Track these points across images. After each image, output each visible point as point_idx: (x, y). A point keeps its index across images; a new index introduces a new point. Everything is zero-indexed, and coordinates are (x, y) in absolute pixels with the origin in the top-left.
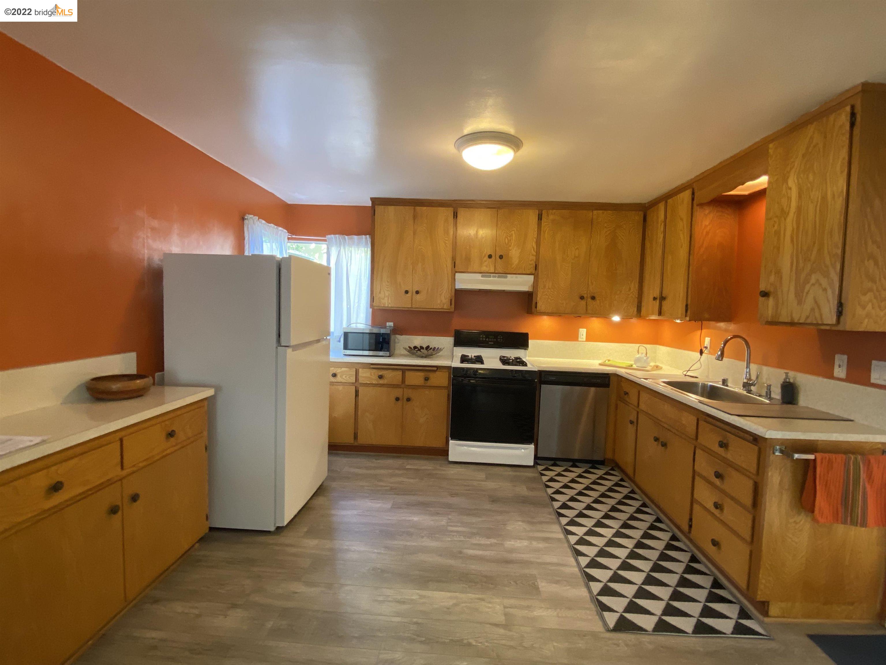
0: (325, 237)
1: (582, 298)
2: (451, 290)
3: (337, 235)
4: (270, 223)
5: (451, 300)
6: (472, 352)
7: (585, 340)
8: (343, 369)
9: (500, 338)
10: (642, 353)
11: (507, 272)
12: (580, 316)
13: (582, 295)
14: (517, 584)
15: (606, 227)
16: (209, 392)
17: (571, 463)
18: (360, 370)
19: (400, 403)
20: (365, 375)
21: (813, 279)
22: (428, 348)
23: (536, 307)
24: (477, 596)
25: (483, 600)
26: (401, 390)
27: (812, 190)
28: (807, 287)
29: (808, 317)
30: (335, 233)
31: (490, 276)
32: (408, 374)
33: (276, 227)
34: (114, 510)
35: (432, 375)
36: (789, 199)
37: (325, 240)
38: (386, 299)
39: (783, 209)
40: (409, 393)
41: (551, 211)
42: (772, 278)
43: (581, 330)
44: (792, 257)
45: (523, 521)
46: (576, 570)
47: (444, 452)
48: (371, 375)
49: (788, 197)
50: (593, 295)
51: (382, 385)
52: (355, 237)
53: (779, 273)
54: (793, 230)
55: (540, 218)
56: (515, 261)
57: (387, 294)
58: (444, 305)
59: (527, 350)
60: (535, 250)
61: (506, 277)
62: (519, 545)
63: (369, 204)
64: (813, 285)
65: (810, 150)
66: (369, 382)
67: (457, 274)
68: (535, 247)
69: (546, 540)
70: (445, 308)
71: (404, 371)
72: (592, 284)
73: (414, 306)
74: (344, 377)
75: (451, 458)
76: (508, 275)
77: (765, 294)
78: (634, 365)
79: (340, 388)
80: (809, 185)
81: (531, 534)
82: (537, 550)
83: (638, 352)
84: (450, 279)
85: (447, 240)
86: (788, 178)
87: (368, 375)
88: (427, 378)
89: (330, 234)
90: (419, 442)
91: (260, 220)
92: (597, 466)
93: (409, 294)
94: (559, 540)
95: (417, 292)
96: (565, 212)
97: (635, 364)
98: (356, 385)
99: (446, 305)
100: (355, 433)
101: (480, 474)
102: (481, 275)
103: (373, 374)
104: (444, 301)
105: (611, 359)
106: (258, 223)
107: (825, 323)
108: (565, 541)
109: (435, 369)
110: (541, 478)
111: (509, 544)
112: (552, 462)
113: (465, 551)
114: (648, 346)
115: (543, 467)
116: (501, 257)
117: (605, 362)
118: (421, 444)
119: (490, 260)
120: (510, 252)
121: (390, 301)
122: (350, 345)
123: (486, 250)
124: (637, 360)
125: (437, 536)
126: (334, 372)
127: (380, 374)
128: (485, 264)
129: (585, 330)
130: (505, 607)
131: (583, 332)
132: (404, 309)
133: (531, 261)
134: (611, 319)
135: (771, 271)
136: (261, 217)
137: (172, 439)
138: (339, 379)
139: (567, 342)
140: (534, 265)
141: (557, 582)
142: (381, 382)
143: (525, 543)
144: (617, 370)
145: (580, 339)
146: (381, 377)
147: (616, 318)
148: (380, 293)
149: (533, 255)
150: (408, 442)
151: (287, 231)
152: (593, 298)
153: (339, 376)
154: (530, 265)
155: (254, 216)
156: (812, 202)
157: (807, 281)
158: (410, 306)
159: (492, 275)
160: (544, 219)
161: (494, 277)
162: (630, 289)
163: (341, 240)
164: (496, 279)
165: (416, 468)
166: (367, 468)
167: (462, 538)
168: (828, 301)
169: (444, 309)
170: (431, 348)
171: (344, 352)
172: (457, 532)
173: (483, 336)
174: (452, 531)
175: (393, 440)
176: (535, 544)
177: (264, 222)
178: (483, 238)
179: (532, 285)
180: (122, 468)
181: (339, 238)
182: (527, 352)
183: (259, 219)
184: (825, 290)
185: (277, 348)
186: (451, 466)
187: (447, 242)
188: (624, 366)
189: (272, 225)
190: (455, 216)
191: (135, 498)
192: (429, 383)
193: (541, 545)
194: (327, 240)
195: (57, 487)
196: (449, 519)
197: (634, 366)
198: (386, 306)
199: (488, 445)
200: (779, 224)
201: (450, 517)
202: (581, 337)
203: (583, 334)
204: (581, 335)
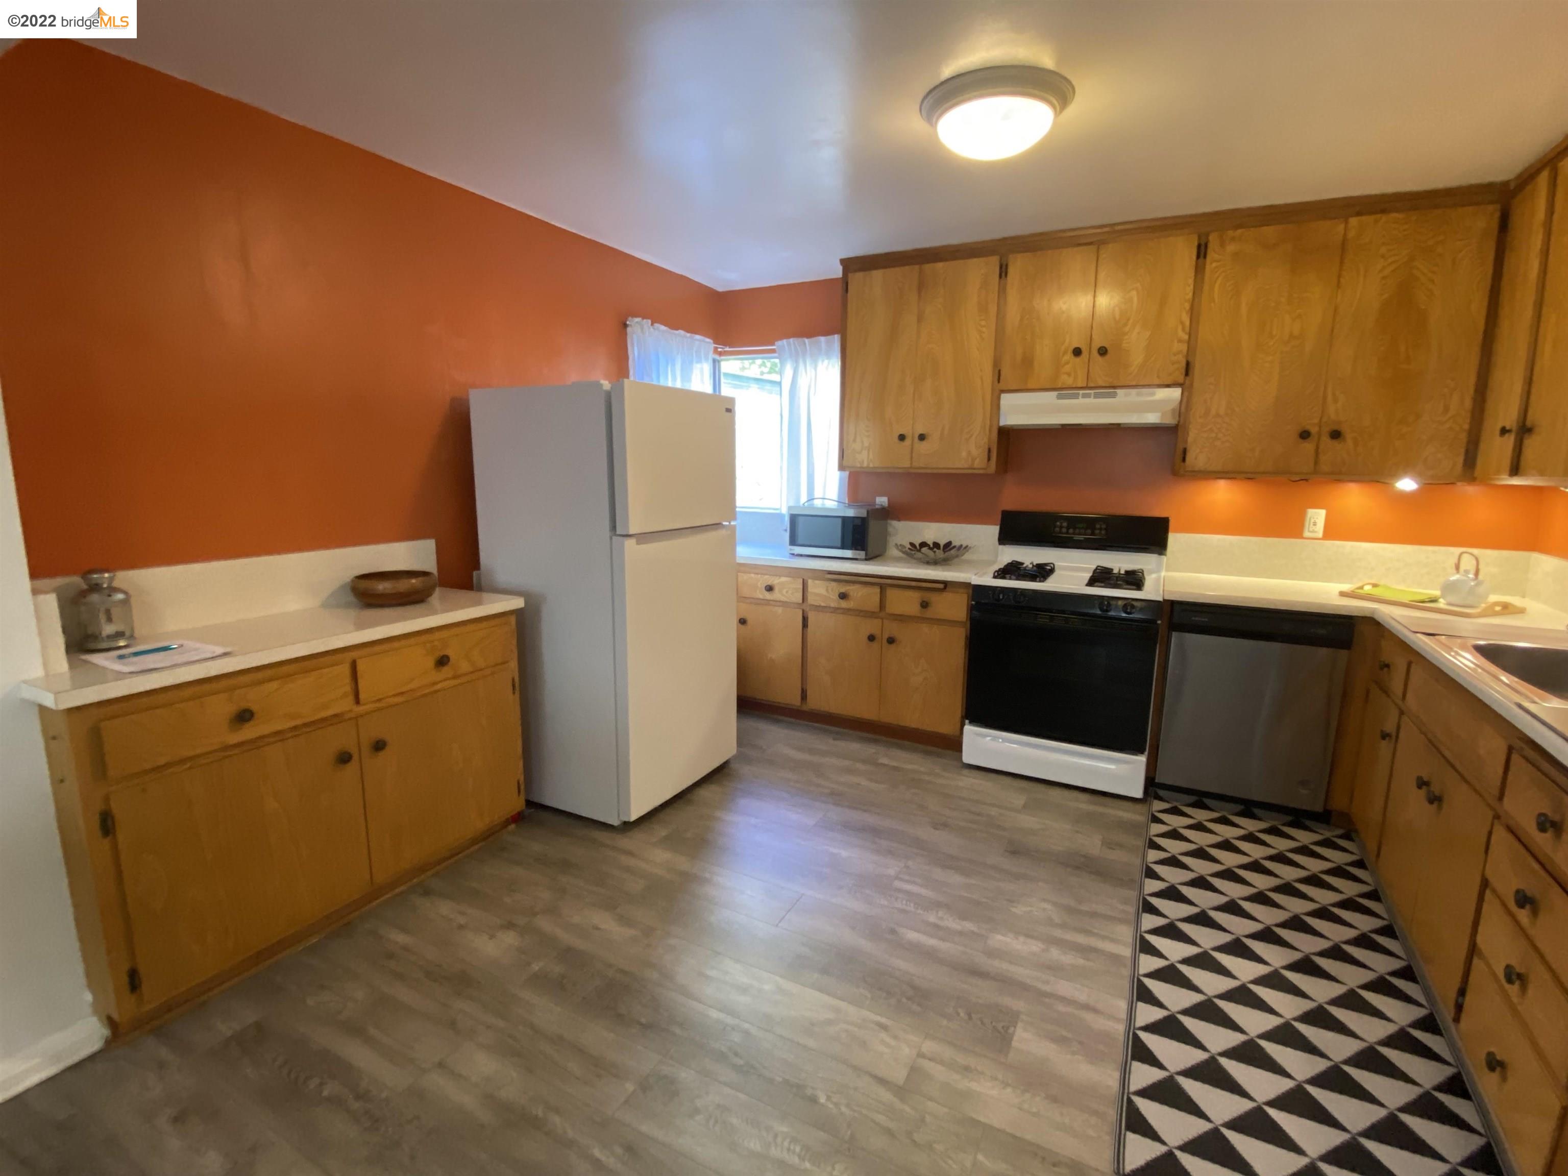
0: (773, 344)
1: (1305, 435)
2: (990, 431)
3: (791, 340)
4: (677, 329)
5: (989, 451)
6: (1030, 556)
7: (1320, 535)
8: (783, 579)
9: (1101, 529)
10: (1467, 572)
11: (1116, 383)
12: (1306, 480)
13: (1308, 428)
14: (970, 1018)
15: (1383, 256)
16: (517, 603)
17: (1240, 808)
18: (810, 582)
19: (875, 645)
20: (820, 591)
22: (948, 545)
23: (1184, 460)
24: (878, 1018)
25: (884, 1027)
26: (877, 622)
30: (788, 336)
31: (1078, 394)
32: (892, 594)
33: (688, 335)
34: (344, 758)
35: (934, 598)
37: (773, 351)
38: (865, 453)
40: (892, 628)
41: (1231, 233)
43: (1311, 512)
45: (1055, 904)
46: (1121, 1028)
47: (954, 745)
48: (827, 590)
50: (1335, 428)
51: (847, 611)
52: (822, 339)
55: (1202, 252)
56: (1137, 358)
57: (866, 444)
58: (973, 460)
59: (1165, 555)
60: (1187, 329)
61: (1114, 395)
62: (1019, 947)
63: (837, 272)
66: (823, 604)
67: (1003, 396)
68: (1187, 323)
69: (1085, 951)
70: (976, 466)
71: (883, 588)
72: (1336, 401)
73: (915, 464)
74: (784, 591)
75: (968, 757)
76: (1119, 391)
78: (1441, 600)
79: (780, 610)
81: (1058, 933)
82: (1055, 969)
83: (1457, 567)
84: (988, 407)
85: (984, 326)
87: (823, 591)
88: (924, 604)
89: (781, 339)
90: (912, 720)
91: (656, 325)
92: (1308, 823)
93: (908, 442)
94: (1115, 958)
95: (922, 437)
96: (1270, 232)
97: (1443, 598)
98: (804, 607)
99: (978, 459)
100: (802, 689)
101: (1016, 797)
102: (1055, 394)
103: (830, 591)
104: (975, 452)
105: (1382, 583)
106: (652, 329)
108: (1129, 963)
109: (941, 586)
110: (1148, 828)
111: (999, 940)
112: (1192, 799)
113: (902, 930)
115: (1166, 806)
116: (1103, 351)
117: (1361, 588)
118: (914, 725)
119: (1078, 360)
120: (1126, 337)
121: (871, 456)
122: (801, 537)
123: (1067, 341)
124: (1449, 588)
125: (868, 892)
126: (769, 583)
127: (843, 590)
128: (1067, 368)
129: (1322, 513)
130: (921, 1055)
131: (1317, 518)
132: (897, 471)
133: (1175, 355)
134: (1393, 484)
136: (656, 319)
137: (445, 669)
138: (776, 595)
139: (1269, 540)
140: (1184, 364)
141: (1061, 1041)
142: (844, 604)
143: (1035, 947)
144: (1375, 609)
145: (1306, 534)
146: (843, 596)
147: (1407, 484)
148: (854, 441)
149: (1180, 341)
150: (887, 717)
151: (711, 341)
152: (1336, 435)
153: (776, 589)
154: (1173, 364)
155: (643, 318)
158: (907, 464)
159: (1081, 392)
160: (1211, 255)
161: (1085, 396)
162: (1446, 409)
163: (798, 347)
164: (1091, 401)
165: (894, 764)
166: (811, 751)
167: (911, 908)
169: (974, 469)
170: (954, 547)
171: (791, 550)
172: (908, 893)
173: (1061, 523)
174: (899, 890)
175: (865, 710)
176: (1055, 954)
177: (663, 328)
178: (1063, 312)
179: (1173, 410)
180: (357, 701)
181: (794, 343)
182: (1164, 559)
183: (652, 324)
185: (611, 538)
186: (966, 772)
187: (984, 329)
188: (1406, 599)
189: (681, 332)
190: (1003, 271)
191: (379, 746)
192: (929, 613)
193: (1068, 959)
194: (777, 350)
195: (244, 717)
196: (907, 867)
197: (1442, 604)
198: (865, 465)
199: (1049, 745)
201: (910, 863)
202: (1311, 529)
203: (1315, 523)
204: (1312, 524)
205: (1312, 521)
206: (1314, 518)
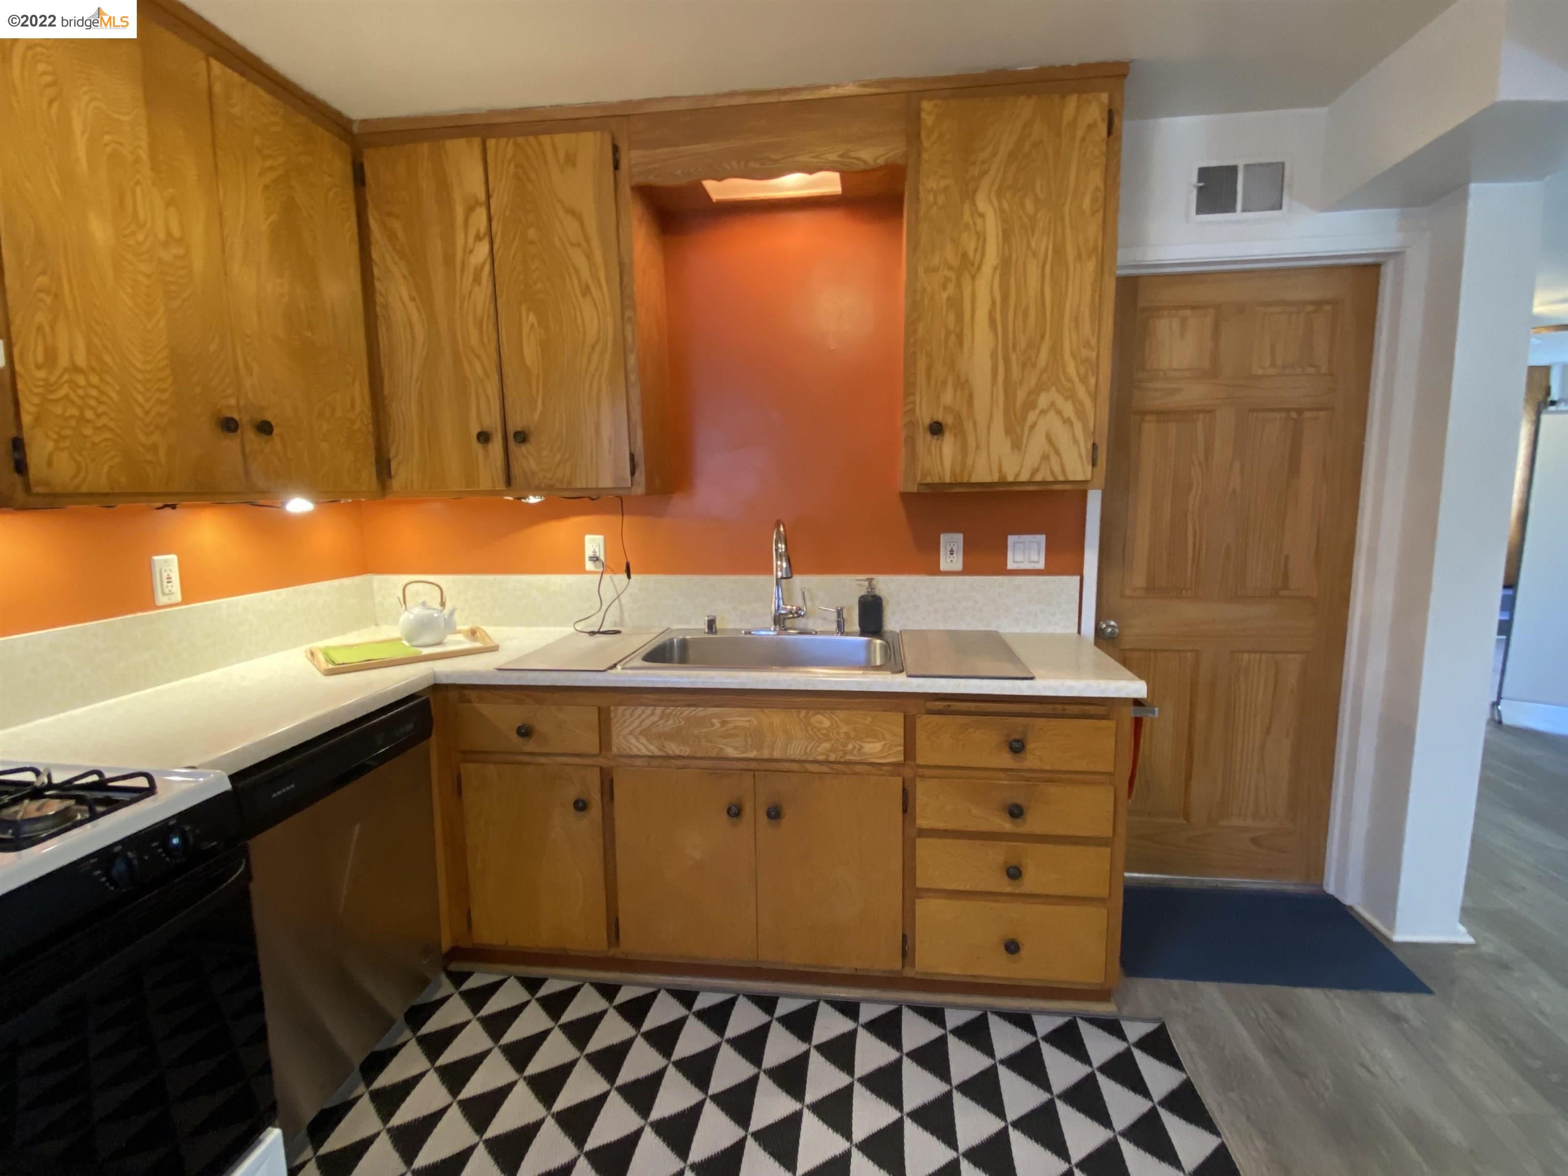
1: (229, 427)
7: (178, 597)
13: (232, 417)
21: (1043, 401)
27: (1033, 232)
28: (1032, 416)
29: (1035, 472)
36: (981, 238)
39: (965, 255)
42: (948, 397)
43: (158, 561)
44: (994, 355)
49: (978, 233)
50: (269, 415)
53: (963, 385)
54: (994, 303)
64: (1043, 412)
65: (1026, 148)
77: (936, 429)
80: (1025, 219)
86: (975, 190)
107: (1071, 478)
114: (442, 580)
129: (173, 558)
134: (281, 506)
135: (944, 383)
145: (161, 600)
147: (299, 506)
156: (1035, 255)
157: (1030, 405)
168: (1076, 441)
184: (1067, 422)
200: (959, 285)
202: (166, 591)
203: (170, 578)
204: (165, 581)
205: (165, 576)
206: (166, 571)
